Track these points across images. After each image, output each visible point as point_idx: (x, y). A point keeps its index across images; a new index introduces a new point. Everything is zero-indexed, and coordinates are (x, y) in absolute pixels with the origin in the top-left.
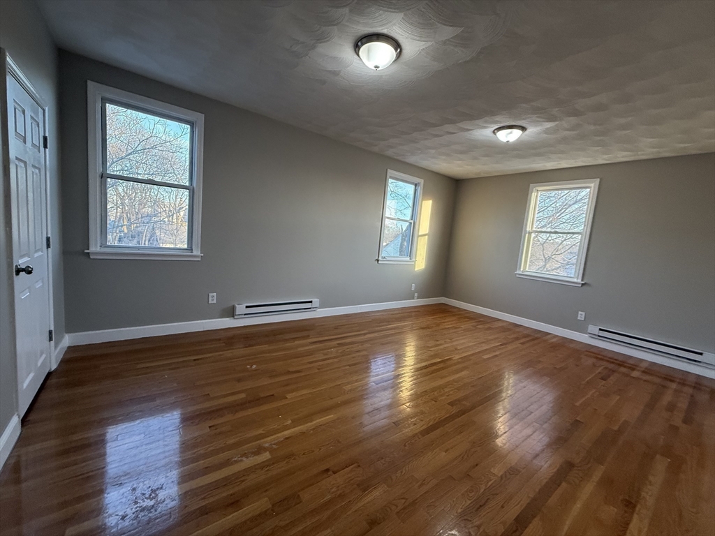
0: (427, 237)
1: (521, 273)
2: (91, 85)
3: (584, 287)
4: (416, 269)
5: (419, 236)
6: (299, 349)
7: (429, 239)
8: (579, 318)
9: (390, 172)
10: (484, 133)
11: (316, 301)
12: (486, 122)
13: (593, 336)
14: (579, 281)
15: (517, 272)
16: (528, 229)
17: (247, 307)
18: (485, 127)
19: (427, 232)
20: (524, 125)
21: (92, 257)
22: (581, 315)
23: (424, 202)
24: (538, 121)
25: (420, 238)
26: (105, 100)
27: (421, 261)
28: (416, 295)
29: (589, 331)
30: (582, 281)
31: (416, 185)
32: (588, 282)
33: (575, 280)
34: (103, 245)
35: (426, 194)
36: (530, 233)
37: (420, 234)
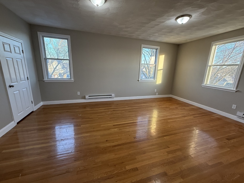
0: (162, 70)
1: (204, 85)
2: (38, 33)
3: (237, 93)
4: (157, 84)
5: (158, 70)
6: (99, 111)
7: (163, 71)
8: (233, 108)
9: (143, 46)
10: (172, 21)
11: (113, 95)
12: (168, 16)
13: (239, 117)
14: (235, 89)
15: (203, 85)
16: (209, 64)
17: (89, 96)
18: (170, 19)
19: (162, 68)
20: (189, 14)
21: (45, 82)
22: (234, 106)
23: (160, 56)
24: (194, 10)
25: (158, 71)
26: (43, 37)
27: (159, 80)
28: (157, 93)
29: (237, 115)
30: (236, 89)
31: (156, 49)
32: (239, 90)
33: (232, 89)
34: (48, 78)
35: (161, 52)
36: (210, 66)
37: (158, 69)
